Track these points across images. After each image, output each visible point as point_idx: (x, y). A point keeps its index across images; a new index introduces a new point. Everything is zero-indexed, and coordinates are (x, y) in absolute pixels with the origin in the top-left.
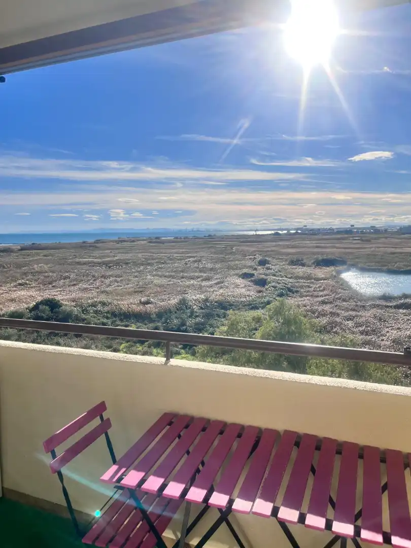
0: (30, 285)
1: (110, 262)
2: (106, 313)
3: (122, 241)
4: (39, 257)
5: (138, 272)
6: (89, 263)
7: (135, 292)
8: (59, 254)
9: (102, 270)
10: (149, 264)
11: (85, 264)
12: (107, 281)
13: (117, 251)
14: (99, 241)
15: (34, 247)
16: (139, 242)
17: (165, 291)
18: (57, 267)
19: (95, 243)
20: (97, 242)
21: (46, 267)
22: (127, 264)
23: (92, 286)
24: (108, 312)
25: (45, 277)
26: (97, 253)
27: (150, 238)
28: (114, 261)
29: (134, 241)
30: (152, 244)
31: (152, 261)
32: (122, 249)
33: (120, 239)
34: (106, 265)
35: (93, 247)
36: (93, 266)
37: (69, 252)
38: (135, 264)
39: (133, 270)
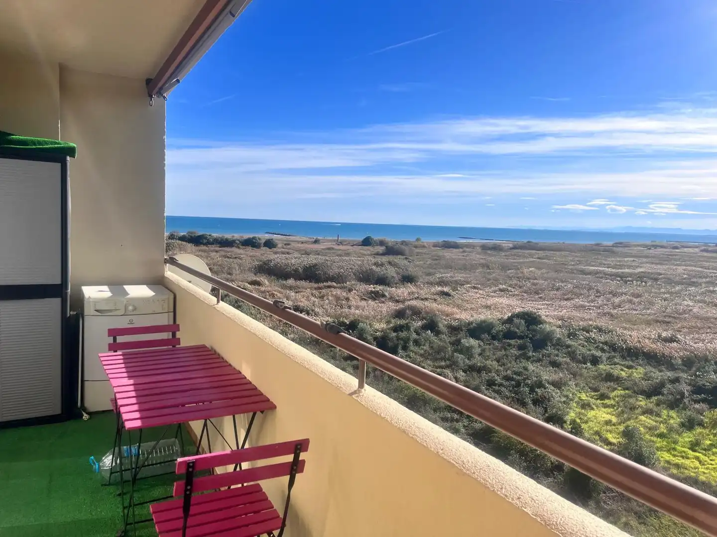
0: (511, 292)
1: (630, 275)
2: (602, 343)
3: (656, 247)
4: (532, 260)
5: (671, 293)
6: (597, 272)
7: (657, 321)
8: (558, 257)
9: (613, 284)
10: (693, 284)
11: (590, 273)
12: (617, 300)
13: (644, 260)
14: (621, 243)
15: (529, 246)
16: (686, 250)
17: (709, 328)
18: (553, 274)
19: (613, 246)
20: (617, 245)
21: (539, 272)
22: (656, 280)
23: (592, 304)
24: (606, 343)
25: (534, 284)
26: (611, 260)
27: (706, 244)
28: (635, 274)
29: (676, 248)
30: (705, 254)
31: (700, 280)
32: (653, 257)
33: (654, 244)
34: (621, 277)
35: (609, 251)
36: (602, 278)
37: (573, 256)
38: (670, 281)
39: (663, 290)
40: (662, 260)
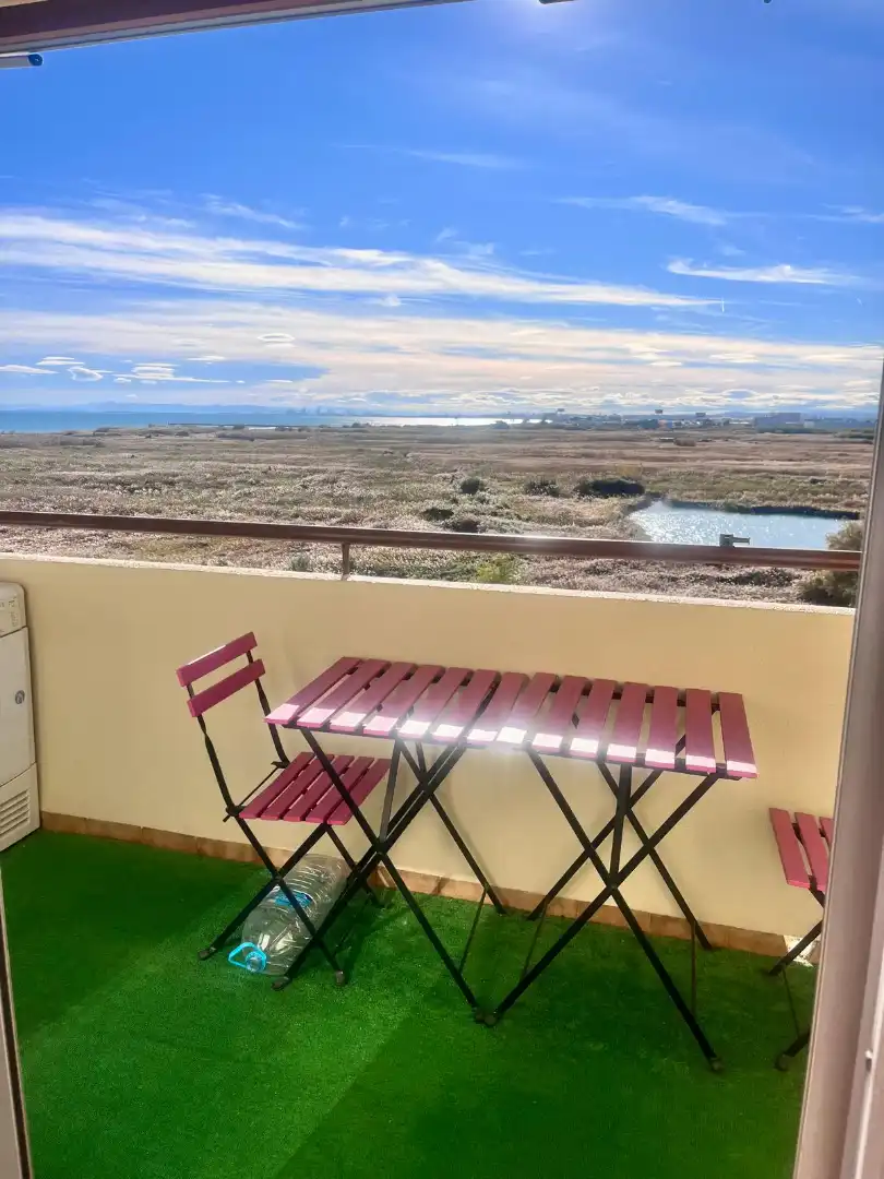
1: (135, 480)
3: (158, 433)
5: (198, 502)
6: (85, 480)
8: (11, 457)
9: (117, 497)
10: (221, 486)
11: (73, 483)
13: (148, 454)
14: (106, 430)
16: (198, 436)
19: (94, 435)
20: (102, 432)
22: (172, 484)
26: (101, 458)
27: (221, 427)
28: (142, 478)
29: (185, 434)
30: (225, 441)
31: (229, 480)
32: (158, 449)
33: (153, 429)
34: (123, 484)
35: (94, 443)
36: (94, 487)
37: (36, 455)
38: (190, 484)
39: (186, 498)
40: (176, 453)
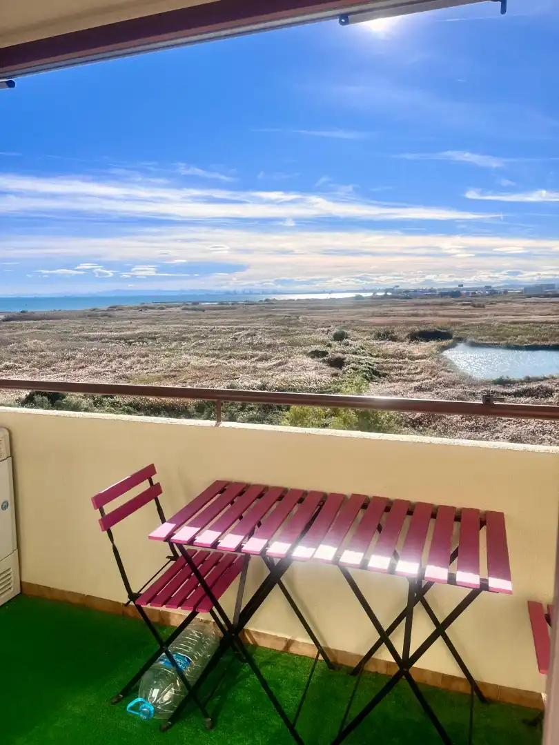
0: (20, 368)
1: (132, 337)
2: (126, 405)
3: (146, 308)
4: (31, 331)
5: (170, 350)
6: (101, 338)
7: (166, 377)
8: (60, 326)
9: (121, 348)
10: (184, 339)
11: (95, 339)
12: (128, 362)
13: (140, 321)
14: (115, 307)
15: (23, 317)
16: (170, 310)
17: (207, 375)
18: (57, 344)
19: (108, 310)
20: (113, 308)
21: (43, 344)
22: (154, 339)
23: (107, 369)
24: (130, 405)
25: (42, 357)
26: (111, 324)
27: (185, 303)
28: (136, 335)
29: (163, 308)
30: (187, 312)
31: (188, 335)
32: (147, 318)
33: (144, 306)
34: (125, 340)
35: (108, 315)
36: (107, 342)
37: (75, 323)
38: (165, 339)
39: (163, 348)
40: (155, 321)
